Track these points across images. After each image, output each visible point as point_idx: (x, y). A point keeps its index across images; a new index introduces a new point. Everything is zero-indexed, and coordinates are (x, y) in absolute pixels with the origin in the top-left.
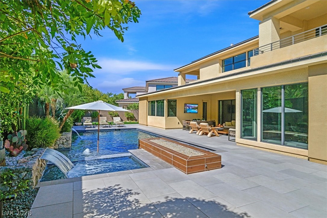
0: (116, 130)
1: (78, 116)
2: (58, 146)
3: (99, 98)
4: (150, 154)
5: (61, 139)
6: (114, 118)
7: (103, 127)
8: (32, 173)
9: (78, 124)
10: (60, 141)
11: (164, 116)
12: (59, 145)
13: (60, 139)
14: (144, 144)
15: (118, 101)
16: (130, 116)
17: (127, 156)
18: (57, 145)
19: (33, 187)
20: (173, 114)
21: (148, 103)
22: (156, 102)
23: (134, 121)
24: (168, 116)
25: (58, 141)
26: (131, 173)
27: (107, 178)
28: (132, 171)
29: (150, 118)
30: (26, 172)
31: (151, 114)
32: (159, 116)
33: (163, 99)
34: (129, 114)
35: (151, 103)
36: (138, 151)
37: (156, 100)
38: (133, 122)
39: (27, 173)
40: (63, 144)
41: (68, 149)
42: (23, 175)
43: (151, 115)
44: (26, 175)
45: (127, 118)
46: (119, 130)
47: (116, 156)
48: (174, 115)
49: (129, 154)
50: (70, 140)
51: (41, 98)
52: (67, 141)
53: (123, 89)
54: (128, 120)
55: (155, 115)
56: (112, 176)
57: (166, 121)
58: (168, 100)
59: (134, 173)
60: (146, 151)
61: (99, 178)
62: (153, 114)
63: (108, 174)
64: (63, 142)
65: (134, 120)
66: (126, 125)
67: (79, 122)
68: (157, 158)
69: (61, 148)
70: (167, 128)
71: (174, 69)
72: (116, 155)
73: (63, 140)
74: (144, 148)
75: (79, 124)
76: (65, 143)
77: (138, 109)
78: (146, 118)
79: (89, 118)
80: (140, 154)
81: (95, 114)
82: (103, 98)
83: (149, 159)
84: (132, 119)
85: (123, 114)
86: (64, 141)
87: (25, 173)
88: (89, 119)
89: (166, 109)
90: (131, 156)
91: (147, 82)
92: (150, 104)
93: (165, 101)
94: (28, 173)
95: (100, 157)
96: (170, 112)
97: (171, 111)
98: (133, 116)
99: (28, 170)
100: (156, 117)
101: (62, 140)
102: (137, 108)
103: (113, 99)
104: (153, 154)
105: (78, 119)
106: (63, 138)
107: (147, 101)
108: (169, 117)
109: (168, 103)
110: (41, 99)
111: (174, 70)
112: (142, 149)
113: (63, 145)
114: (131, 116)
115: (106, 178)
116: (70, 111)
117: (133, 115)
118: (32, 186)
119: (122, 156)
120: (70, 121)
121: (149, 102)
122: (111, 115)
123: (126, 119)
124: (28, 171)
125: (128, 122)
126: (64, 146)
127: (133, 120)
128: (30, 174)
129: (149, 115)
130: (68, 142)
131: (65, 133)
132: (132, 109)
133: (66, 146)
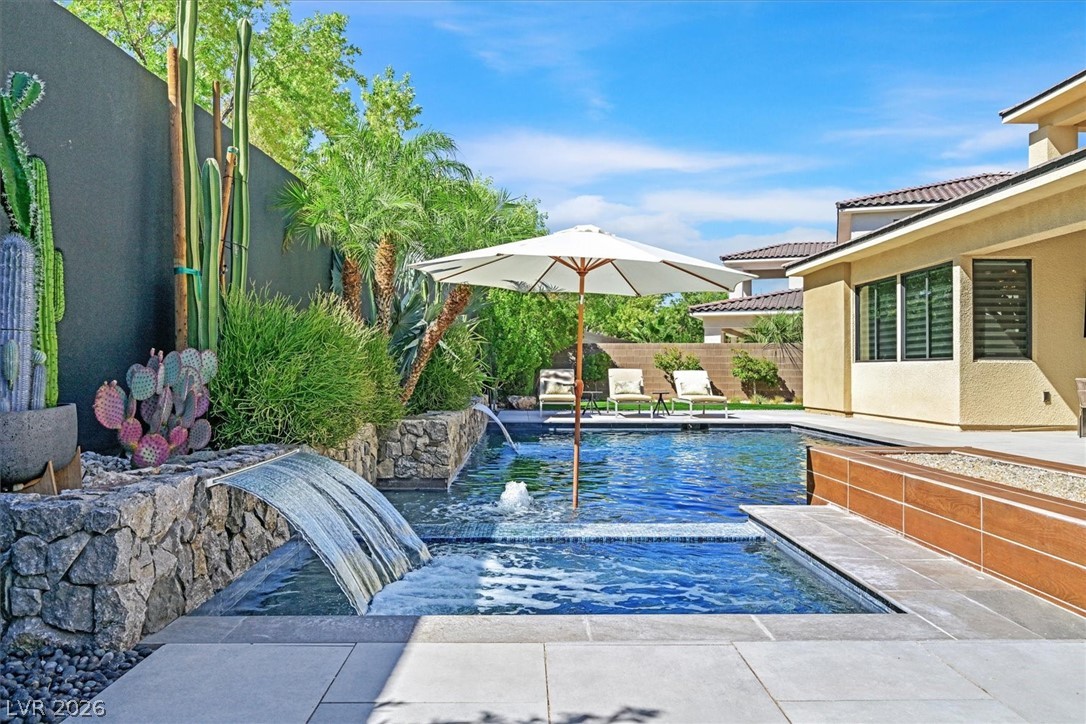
0: (685, 427)
1: (521, 366)
2: (396, 466)
3: (620, 306)
4: (890, 533)
5: (409, 432)
6: (676, 374)
7: (626, 416)
8: (115, 547)
9: (520, 401)
10: (402, 444)
11: (950, 356)
12: (396, 460)
13: (402, 435)
14: (843, 476)
15: (701, 310)
16: (758, 372)
17: (733, 535)
18: (389, 463)
19: (120, 640)
20: (1011, 342)
21: (852, 294)
22: (899, 286)
23: (780, 400)
24: (977, 356)
25: (393, 440)
26: (757, 636)
27: (579, 646)
28: (762, 627)
29: (867, 374)
30: (86, 539)
31: (871, 351)
32: (922, 357)
33: (947, 259)
34: (750, 365)
35: (871, 292)
36: (802, 514)
37: (898, 274)
38: (771, 402)
39: (91, 544)
40: (415, 457)
41: (435, 487)
42: (68, 551)
43: (872, 359)
44: (82, 553)
45: (743, 384)
46: (703, 427)
47: (666, 530)
48: (1018, 350)
49: (750, 530)
50: (446, 440)
51: (318, 229)
52: (434, 443)
53: (724, 259)
54: (749, 395)
55: (894, 358)
56: (615, 639)
57: (963, 382)
58: (974, 261)
59: (781, 636)
60: (860, 519)
61: (526, 641)
62: (881, 351)
63: (594, 624)
64: (416, 448)
65: (781, 394)
66: (737, 413)
67: (524, 395)
68: (951, 561)
69: (408, 479)
70: (969, 423)
71: (1004, 111)
72: (668, 525)
73: (413, 438)
74: (842, 503)
75: (524, 400)
76: (425, 456)
77: (800, 340)
78: (842, 376)
79: (566, 374)
80: (816, 531)
81: (598, 366)
82: (638, 307)
83: (881, 563)
84: (766, 390)
85: (723, 366)
86: (420, 442)
87: (78, 540)
88: (566, 378)
89: (963, 315)
90: (758, 538)
91: (843, 206)
92: (865, 303)
93: (957, 271)
94: (98, 541)
95: (577, 530)
96: (987, 334)
97: (998, 326)
98: (771, 373)
99: (94, 527)
100: (899, 364)
101: (410, 436)
102: (790, 336)
103: (679, 311)
104: (910, 532)
105: (520, 379)
106: (415, 426)
107: (849, 283)
108: (980, 361)
109: (975, 280)
110: (319, 234)
111: (1004, 115)
112: (832, 506)
113: (414, 464)
114: (763, 374)
115: (568, 646)
116: (453, 302)
117: (775, 370)
118: (115, 631)
119: (704, 535)
120: (461, 357)
121: (858, 289)
122: (665, 368)
123: (740, 388)
124: (95, 534)
125: (749, 402)
126: (422, 470)
127: (771, 396)
128: (103, 553)
129: (858, 359)
130: (439, 449)
131: (433, 412)
132: (765, 342)
133: (428, 466)
